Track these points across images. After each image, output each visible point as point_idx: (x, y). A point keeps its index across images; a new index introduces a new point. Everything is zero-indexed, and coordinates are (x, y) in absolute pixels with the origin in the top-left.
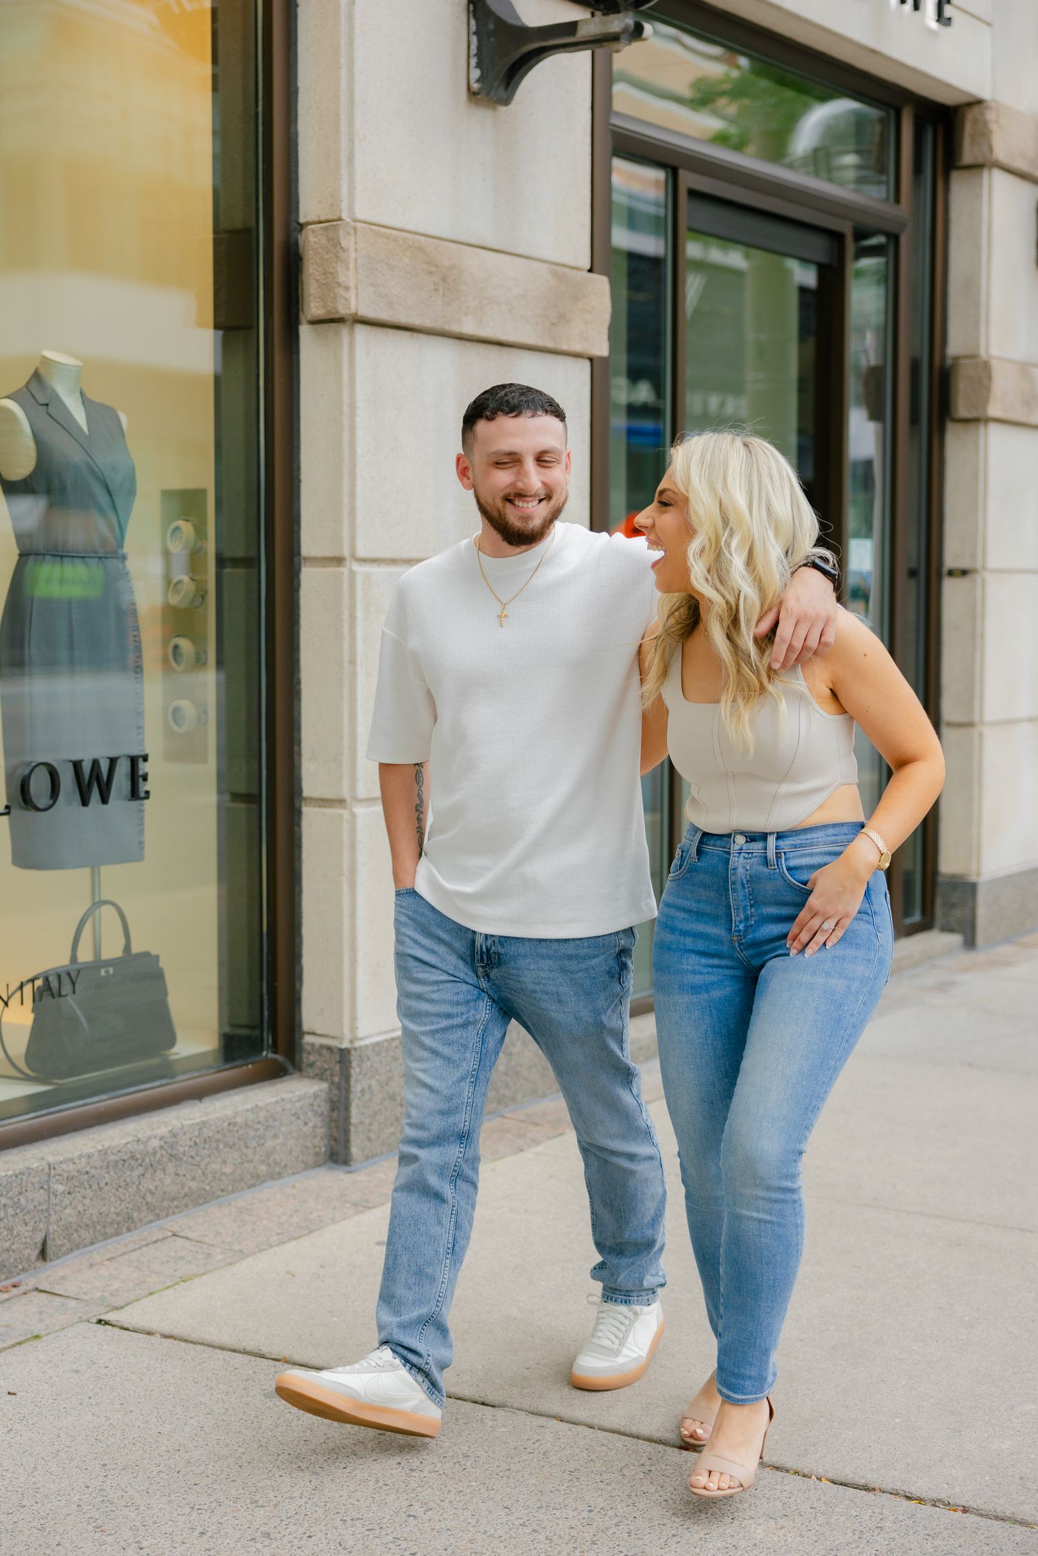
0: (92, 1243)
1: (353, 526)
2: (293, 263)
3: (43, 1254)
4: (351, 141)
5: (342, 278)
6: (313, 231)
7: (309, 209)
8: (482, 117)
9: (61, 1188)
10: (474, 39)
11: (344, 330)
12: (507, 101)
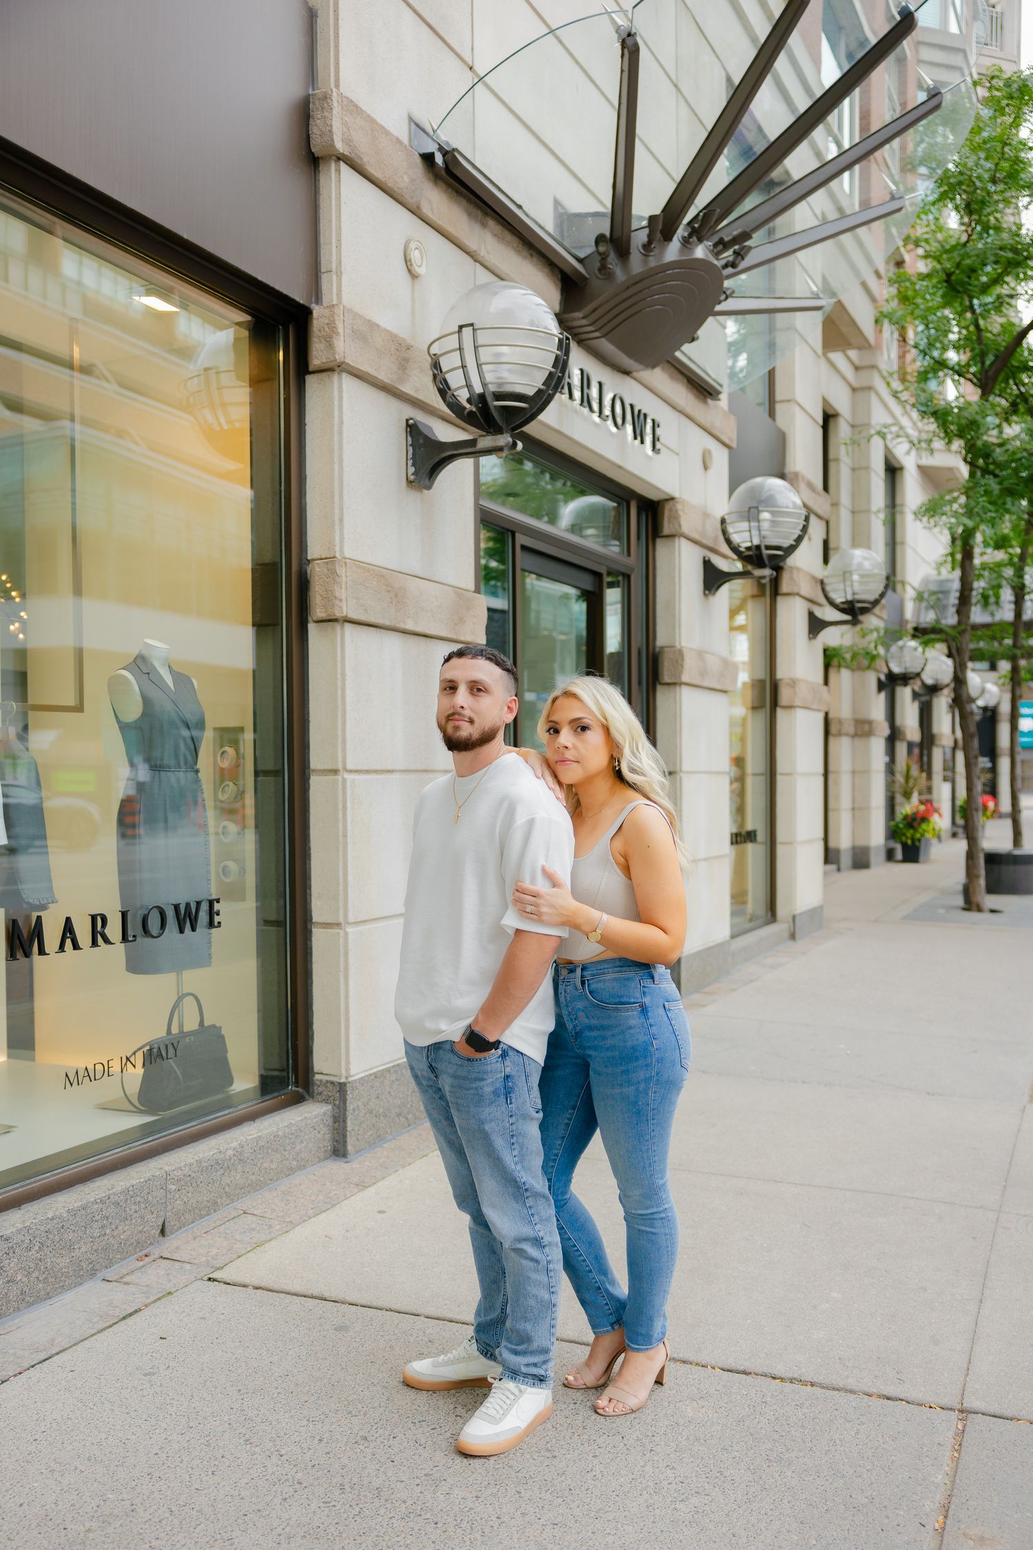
0: (193, 1222)
1: (344, 749)
2: (304, 585)
3: (163, 1232)
4: (341, 508)
5: (337, 594)
6: (318, 564)
7: (314, 550)
8: (414, 497)
9: (173, 1187)
10: (410, 449)
11: (338, 626)
12: (429, 488)
